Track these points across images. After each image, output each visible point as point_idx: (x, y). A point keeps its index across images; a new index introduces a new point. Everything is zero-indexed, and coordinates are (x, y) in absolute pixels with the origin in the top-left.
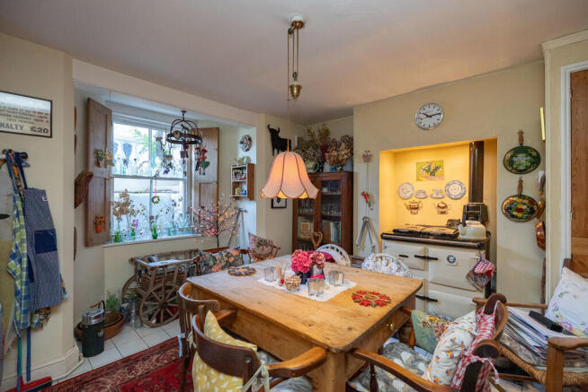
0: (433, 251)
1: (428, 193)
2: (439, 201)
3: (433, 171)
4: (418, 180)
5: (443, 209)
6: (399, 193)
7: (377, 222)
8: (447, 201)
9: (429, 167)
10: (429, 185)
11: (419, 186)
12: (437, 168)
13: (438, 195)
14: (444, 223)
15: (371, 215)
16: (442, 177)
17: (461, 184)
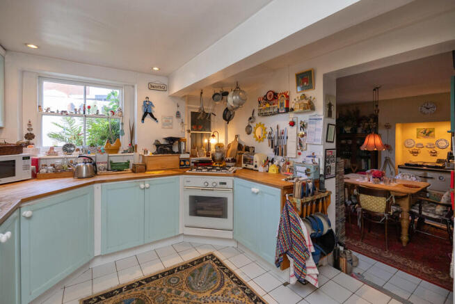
0: (429, 174)
1: (425, 145)
2: (431, 150)
3: (428, 134)
4: (418, 138)
5: (434, 154)
6: (405, 145)
7: (394, 160)
8: (437, 149)
9: (425, 131)
10: (425, 141)
11: (418, 141)
12: (430, 132)
13: (431, 146)
14: (435, 161)
15: (390, 156)
16: (433, 136)
17: (446, 141)
